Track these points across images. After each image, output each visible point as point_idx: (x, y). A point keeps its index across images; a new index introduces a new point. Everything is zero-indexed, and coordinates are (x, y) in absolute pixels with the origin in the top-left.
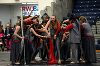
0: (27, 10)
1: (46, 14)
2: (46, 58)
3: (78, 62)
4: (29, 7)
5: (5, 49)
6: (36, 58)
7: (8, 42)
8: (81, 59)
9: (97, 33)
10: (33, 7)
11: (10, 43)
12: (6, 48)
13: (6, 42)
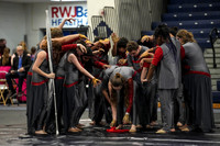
0: (63, 15)
1: (103, 24)
2: (104, 120)
3: (173, 130)
4: (65, 9)
5: (14, 100)
6: (81, 121)
7: (20, 85)
8: (179, 124)
9: (215, 67)
10: (76, 8)
11: (24, 88)
12: (16, 97)
13: (15, 86)
